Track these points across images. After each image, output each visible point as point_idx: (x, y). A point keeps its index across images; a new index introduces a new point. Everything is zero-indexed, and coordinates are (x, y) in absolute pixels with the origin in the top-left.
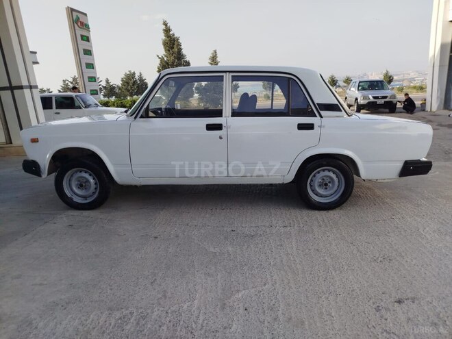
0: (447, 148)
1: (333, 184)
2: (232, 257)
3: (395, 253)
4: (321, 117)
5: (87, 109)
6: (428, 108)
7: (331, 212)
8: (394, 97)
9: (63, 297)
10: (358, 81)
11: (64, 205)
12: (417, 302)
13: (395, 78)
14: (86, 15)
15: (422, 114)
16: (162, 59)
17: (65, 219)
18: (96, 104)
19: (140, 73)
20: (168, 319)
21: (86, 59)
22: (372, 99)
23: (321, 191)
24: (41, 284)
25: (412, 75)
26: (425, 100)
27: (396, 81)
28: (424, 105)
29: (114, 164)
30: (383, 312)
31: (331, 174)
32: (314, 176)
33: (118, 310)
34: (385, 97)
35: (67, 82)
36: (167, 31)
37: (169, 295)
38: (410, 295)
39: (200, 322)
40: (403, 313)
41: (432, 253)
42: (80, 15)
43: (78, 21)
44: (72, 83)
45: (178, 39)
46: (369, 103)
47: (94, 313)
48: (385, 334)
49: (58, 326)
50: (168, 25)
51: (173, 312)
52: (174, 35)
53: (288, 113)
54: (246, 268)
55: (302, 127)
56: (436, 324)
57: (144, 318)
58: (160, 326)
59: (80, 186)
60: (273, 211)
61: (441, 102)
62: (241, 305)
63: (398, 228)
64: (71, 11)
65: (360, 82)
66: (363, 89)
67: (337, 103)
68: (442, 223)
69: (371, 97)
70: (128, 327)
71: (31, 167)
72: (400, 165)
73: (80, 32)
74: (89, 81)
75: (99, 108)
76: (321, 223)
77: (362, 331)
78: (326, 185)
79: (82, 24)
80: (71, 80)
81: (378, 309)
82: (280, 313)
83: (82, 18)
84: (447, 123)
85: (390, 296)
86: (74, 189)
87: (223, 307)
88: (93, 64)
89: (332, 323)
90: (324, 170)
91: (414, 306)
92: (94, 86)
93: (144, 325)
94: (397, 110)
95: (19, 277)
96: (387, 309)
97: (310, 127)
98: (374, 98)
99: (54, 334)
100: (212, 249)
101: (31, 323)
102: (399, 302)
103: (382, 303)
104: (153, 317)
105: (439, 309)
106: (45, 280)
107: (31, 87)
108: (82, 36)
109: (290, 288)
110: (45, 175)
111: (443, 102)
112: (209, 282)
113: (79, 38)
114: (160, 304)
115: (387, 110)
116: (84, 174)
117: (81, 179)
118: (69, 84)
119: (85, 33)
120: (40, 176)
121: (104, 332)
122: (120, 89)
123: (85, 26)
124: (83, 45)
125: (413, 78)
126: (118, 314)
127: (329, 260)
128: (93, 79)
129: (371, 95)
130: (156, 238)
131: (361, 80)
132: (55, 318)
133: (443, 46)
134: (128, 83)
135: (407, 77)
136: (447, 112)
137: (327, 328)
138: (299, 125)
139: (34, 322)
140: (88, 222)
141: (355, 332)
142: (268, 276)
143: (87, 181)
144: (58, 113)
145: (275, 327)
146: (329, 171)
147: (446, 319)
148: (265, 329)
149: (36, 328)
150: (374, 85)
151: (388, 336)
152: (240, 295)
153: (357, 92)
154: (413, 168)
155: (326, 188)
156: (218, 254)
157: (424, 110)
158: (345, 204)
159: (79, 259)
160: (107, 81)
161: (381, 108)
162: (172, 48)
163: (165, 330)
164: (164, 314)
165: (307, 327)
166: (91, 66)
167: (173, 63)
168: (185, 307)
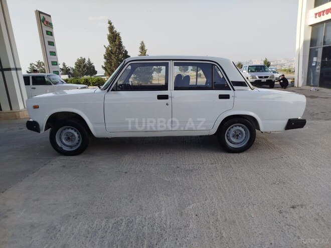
0: (311, 111)
1: (242, 135)
2: (181, 184)
3: (286, 179)
4: (234, 90)
5: (55, 85)
6: (296, 85)
7: (241, 154)
8: (273, 76)
9: (72, 211)
10: (248, 66)
11: (56, 152)
12: (304, 207)
13: (271, 63)
14: (50, 16)
15: (292, 88)
16: (107, 49)
17: (58, 162)
18: (62, 82)
19: (89, 59)
20: (147, 223)
21: (50, 48)
22: (258, 79)
23: (234, 140)
24: (54, 204)
25: (283, 62)
26: (294, 79)
27: (273, 66)
28: (293, 82)
29: (93, 123)
30: (284, 214)
31: (241, 129)
32: (230, 130)
33: (112, 218)
34: (267, 77)
35: (33, 65)
36: (111, 28)
37: (144, 208)
38: (299, 203)
39: (168, 223)
40: (297, 214)
41: (310, 178)
42: (45, 16)
43: (44, 21)
44: (37, 66)
45: (119, 35)
46: (256, 81)
47: (97, 220)
48: (287, 226)
49: (74, 229)
50: (112, 24)
51: (149, 218)
52: (116, 32)
53: (212, 87)
54: (191, 190)
55: (221, 97)
56: (317, 219)
57: (131, 222)
58: (143, 227)
59: (68, 139)
60: (202, 154)
61: (304, 80)
62: (193, 212)
63: (286, 163)
64: (39, 13)
65: (249, 66)
66: (252, 71)
67: (244, 81)
68: (314, 159)
69: (257, 77)
70: (122, 228)
71: (33, 126)
72: (285, 122)
73: (45, 29)
74: (52, 65)
75: (64, 84)
76: (236, 161)
77: (272, 225)
78: (238, 136)
79: (47, 22)
80: (36, 64)
81: (281, 212)
82: (219, 217)
83: (47, 19)
84: (309, 95)
85: (287, 205)
86: (64, 141)
87: (181, 214)
88: (55, 53)
89: (253, 221)
90: (236, 126)
91: (303, 209)
92: (55, 68)
93: (132, 227)
94: (275, 86)
95: (37, 200)
96: (286, 212)
97: (227, 97)
98: (260, 77)
99: (73, 234)
100: (166, 179)
101: (55, 228)
102: (293, 207)
103: (283, 209)
104: (137, 222)
105: (318, 211)
106: (57, 201)
107: (16, 69)
108: (47, 32)
109: (223, 202)
110: (42, 131)
111: (306, 80)
112: (169, 199)
113: (45, 33)
114: (139, 214)
115: (268, 86)
116: (70, 130)
117: (69, 134)
118: (35, 66)
119: (49, 29)
120: (40, 132)
121: (106, 232)
122: (74, 70)
123: (50, 24)
124: (48, 38)
125: (284, 64)
126: (113, 221)
127: (245, 184)
128: (55, 63)
129: (257, 76)
130: (126, 173)
131: (250, 65)
132: (71, 224)
133: (305, 42)
134: (80, 66)
135: (279, 63)
136: (308, 87)
137: (250, 224)
138: (220, 95)
139: (57, 227)
140: (75, 163)
141: (268, 226)
142: (207, 195)
143: (73, 135)
144: (34, 88)
145: (218, 225)
146: (239, 126)
147: (323, 216)
148: (211, 227)
149: (60, 231)
150: (258, 69)
151: (289, 227)
152: (191, 207)
153: (247, 73)
154: (294, 124)
155: (237, 138)
156: (171, 182)
157: (293, 86)
158: (249, 149)
159: (76, 188)
160: (64, 65)
161: (264, 84)
162: (115, 41)
163: (147, 229)
164: (143, 220)
165: (237, 224)
166: (53, 53)
167: (116, 52)
168: (156, 215)
